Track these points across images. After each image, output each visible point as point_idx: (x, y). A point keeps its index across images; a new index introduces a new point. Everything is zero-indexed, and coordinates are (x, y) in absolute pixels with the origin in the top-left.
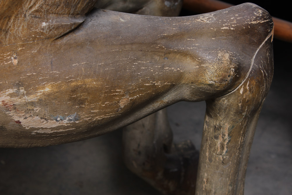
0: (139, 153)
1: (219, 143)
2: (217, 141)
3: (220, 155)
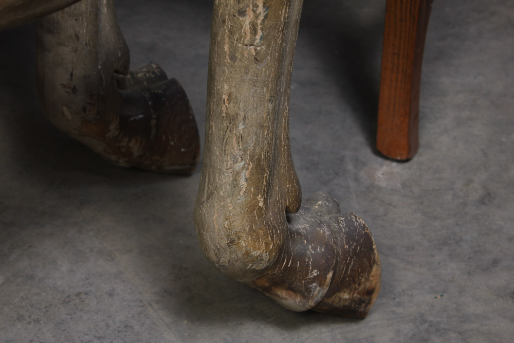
0: (74, 90)
1: (247, 22)
2: (244, 18)
3: (250, 45)
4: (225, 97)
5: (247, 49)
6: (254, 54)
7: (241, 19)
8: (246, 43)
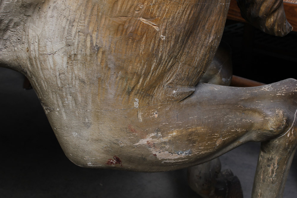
0: (200, 178)
1: (270, 169)
2: (269, 168)
3: (271, 177)
4: (259, 194)
5: (269, 179)
6: (272, 180)
7: (268, 168)
8: (269, 176)
